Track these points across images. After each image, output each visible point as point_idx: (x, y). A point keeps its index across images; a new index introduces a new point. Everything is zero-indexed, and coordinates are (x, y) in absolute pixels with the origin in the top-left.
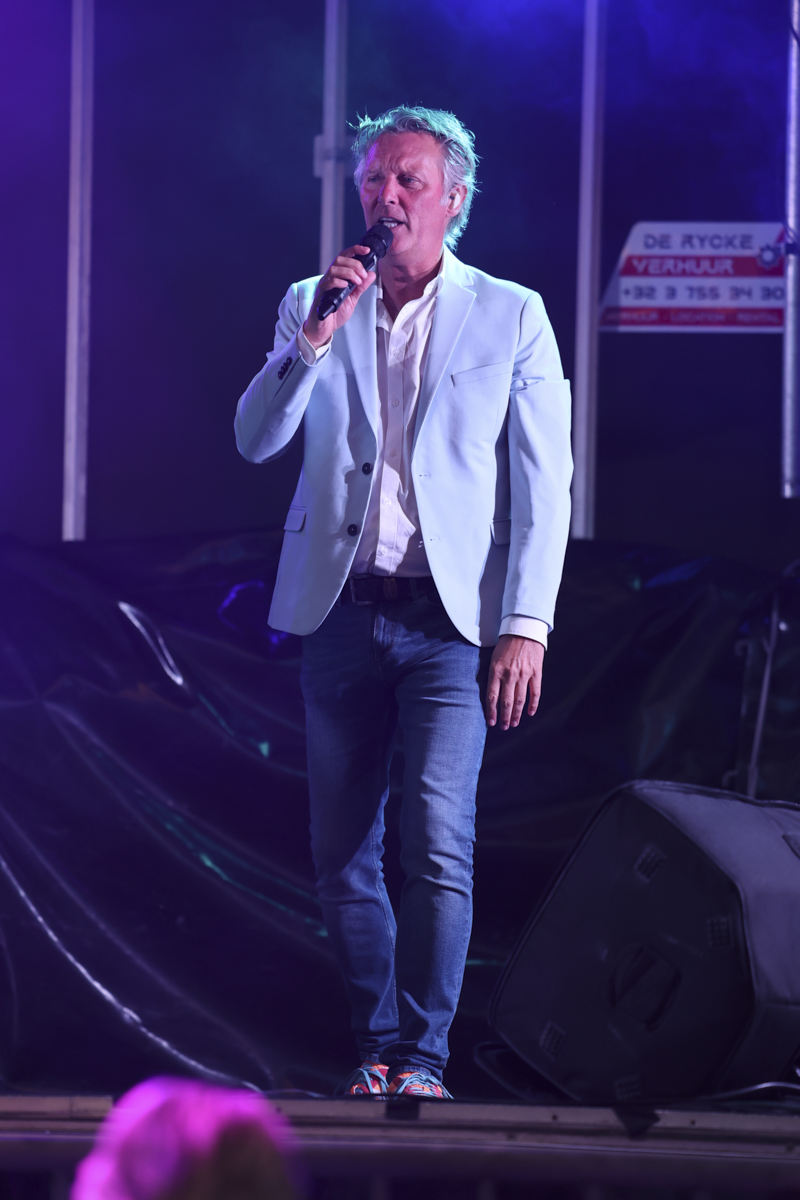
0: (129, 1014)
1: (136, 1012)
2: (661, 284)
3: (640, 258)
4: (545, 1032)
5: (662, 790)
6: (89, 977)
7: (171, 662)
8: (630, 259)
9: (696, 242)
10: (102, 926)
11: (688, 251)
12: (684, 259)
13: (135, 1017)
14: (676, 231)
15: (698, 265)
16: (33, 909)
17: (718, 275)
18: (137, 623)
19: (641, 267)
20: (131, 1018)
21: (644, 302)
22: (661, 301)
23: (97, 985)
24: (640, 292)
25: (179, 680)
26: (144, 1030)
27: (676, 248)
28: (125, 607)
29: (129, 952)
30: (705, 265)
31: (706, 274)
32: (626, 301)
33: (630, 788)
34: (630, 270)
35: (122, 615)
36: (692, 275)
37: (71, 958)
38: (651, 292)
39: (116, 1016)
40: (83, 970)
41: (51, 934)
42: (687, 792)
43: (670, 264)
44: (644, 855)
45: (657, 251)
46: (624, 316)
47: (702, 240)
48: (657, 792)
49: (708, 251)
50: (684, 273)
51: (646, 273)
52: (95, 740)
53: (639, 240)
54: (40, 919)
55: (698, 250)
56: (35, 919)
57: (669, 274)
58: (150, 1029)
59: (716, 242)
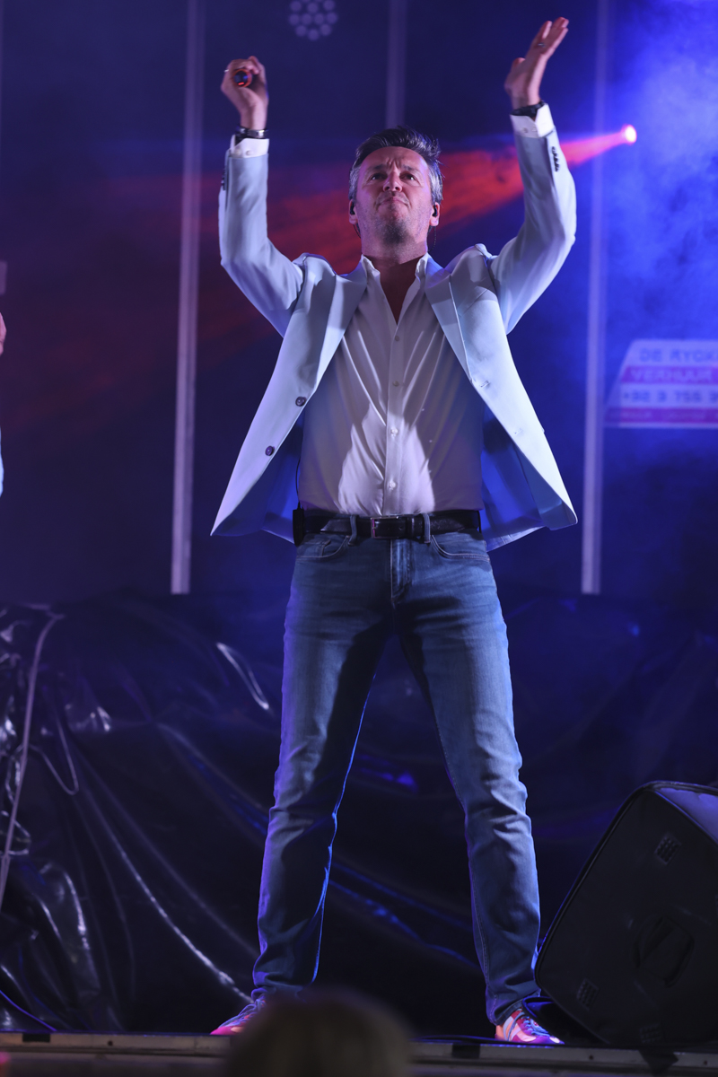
0: (224, 977)
1: (230, 975)
2: (654, 389)
3: (637, 369)
4: (582, 987)
5: (677, 789)
6: (192, 947)
7: (259, 691)
8: (629, 370)
9: (682, 356)
10: (203, 905)
11: (675, 363)
12: (673, 369)
13: (230, 980)
14: (666, 347)
15: (684, 374)
16: (147, 891)
17: (700, 382)
18: (231, 659)
19: (637, 375)
20: (226, 980)
21: (640, 404)
22: (654, 403)
23: (199, 954)
24: (637, 396)
25: (265, 706)
26: (236, 990)
27: (667, 361)
28: (222, 647)
29: (224, 926)
30: (690, 375)
31: (690, 382)
32: (627, 403)
33: (650, 787)
34: (628, 378)
35: (220, 654)
36: (679, 382)
37: (177, 931)
38: (646, 396)
39: (215, 979)
40: (187, 941)
41: (162, 911)
42: (697, 791)
43: (661, 374)
44: (662, 842)
45: (651, 363)
46: (625, 415)
47: (687, 354)
48: (672, 790)
49: (692, 363)
50: (673, 381)
51: (642, 380)
52: (198, 754)
53: (636, 354)
54: (153, 899)
55: (683, 363)
56: (148, 899)
57: (660, 381)
58: (242, 990)
59: (699, 356)
